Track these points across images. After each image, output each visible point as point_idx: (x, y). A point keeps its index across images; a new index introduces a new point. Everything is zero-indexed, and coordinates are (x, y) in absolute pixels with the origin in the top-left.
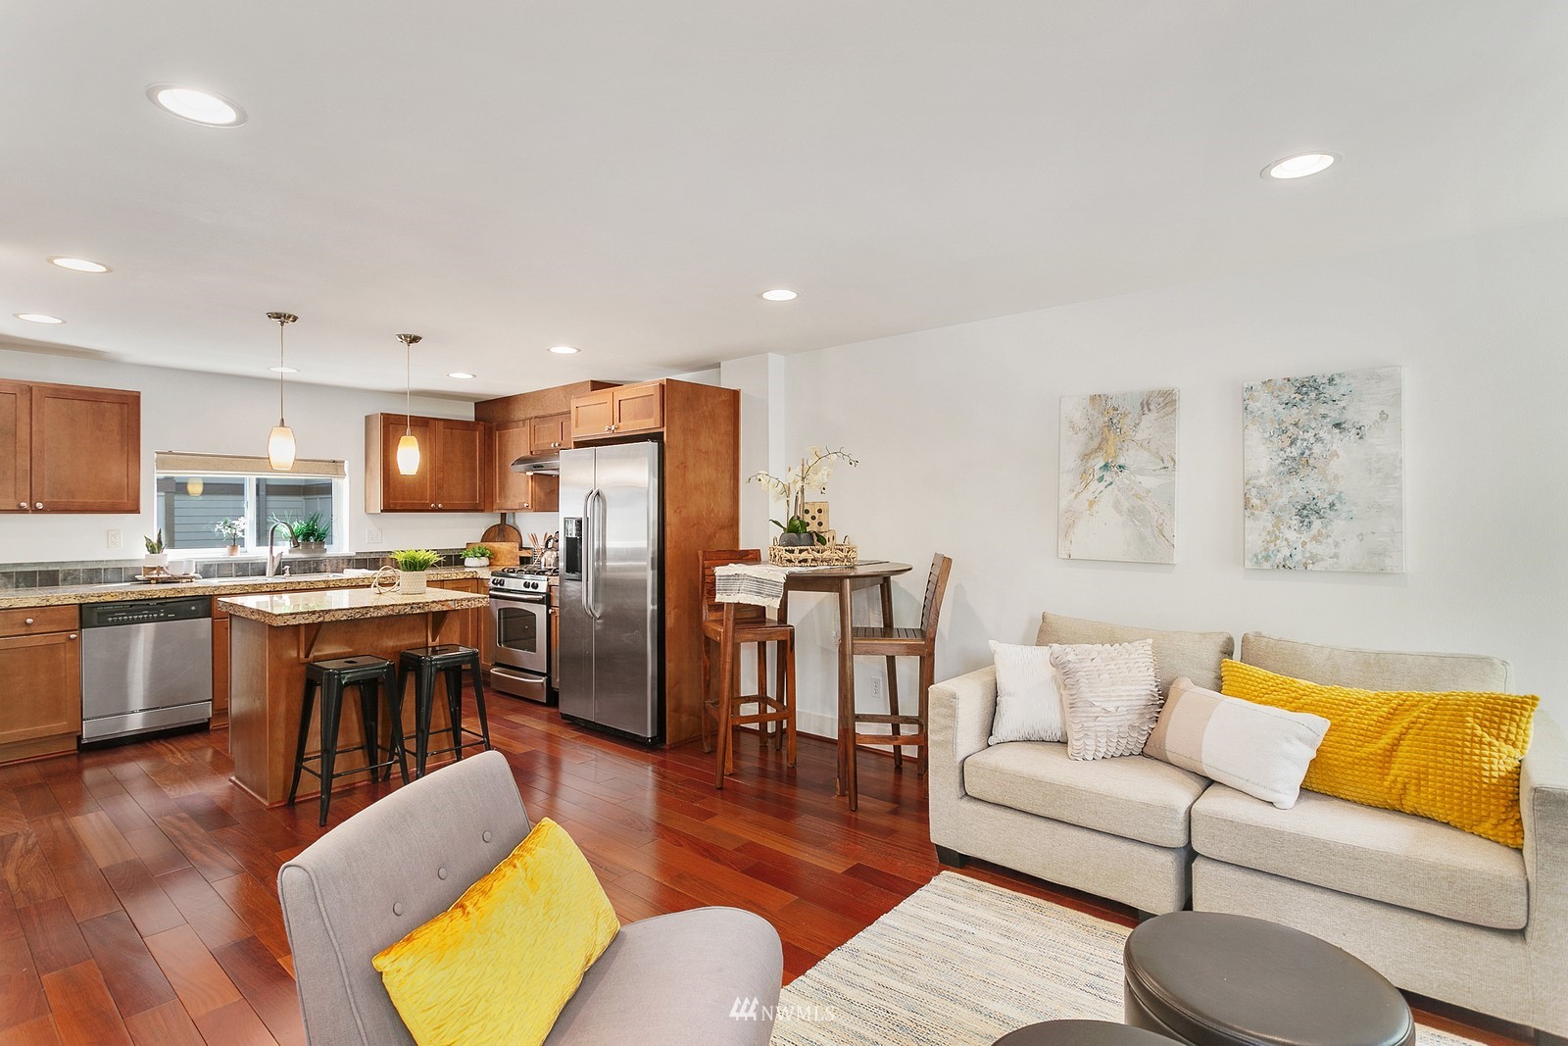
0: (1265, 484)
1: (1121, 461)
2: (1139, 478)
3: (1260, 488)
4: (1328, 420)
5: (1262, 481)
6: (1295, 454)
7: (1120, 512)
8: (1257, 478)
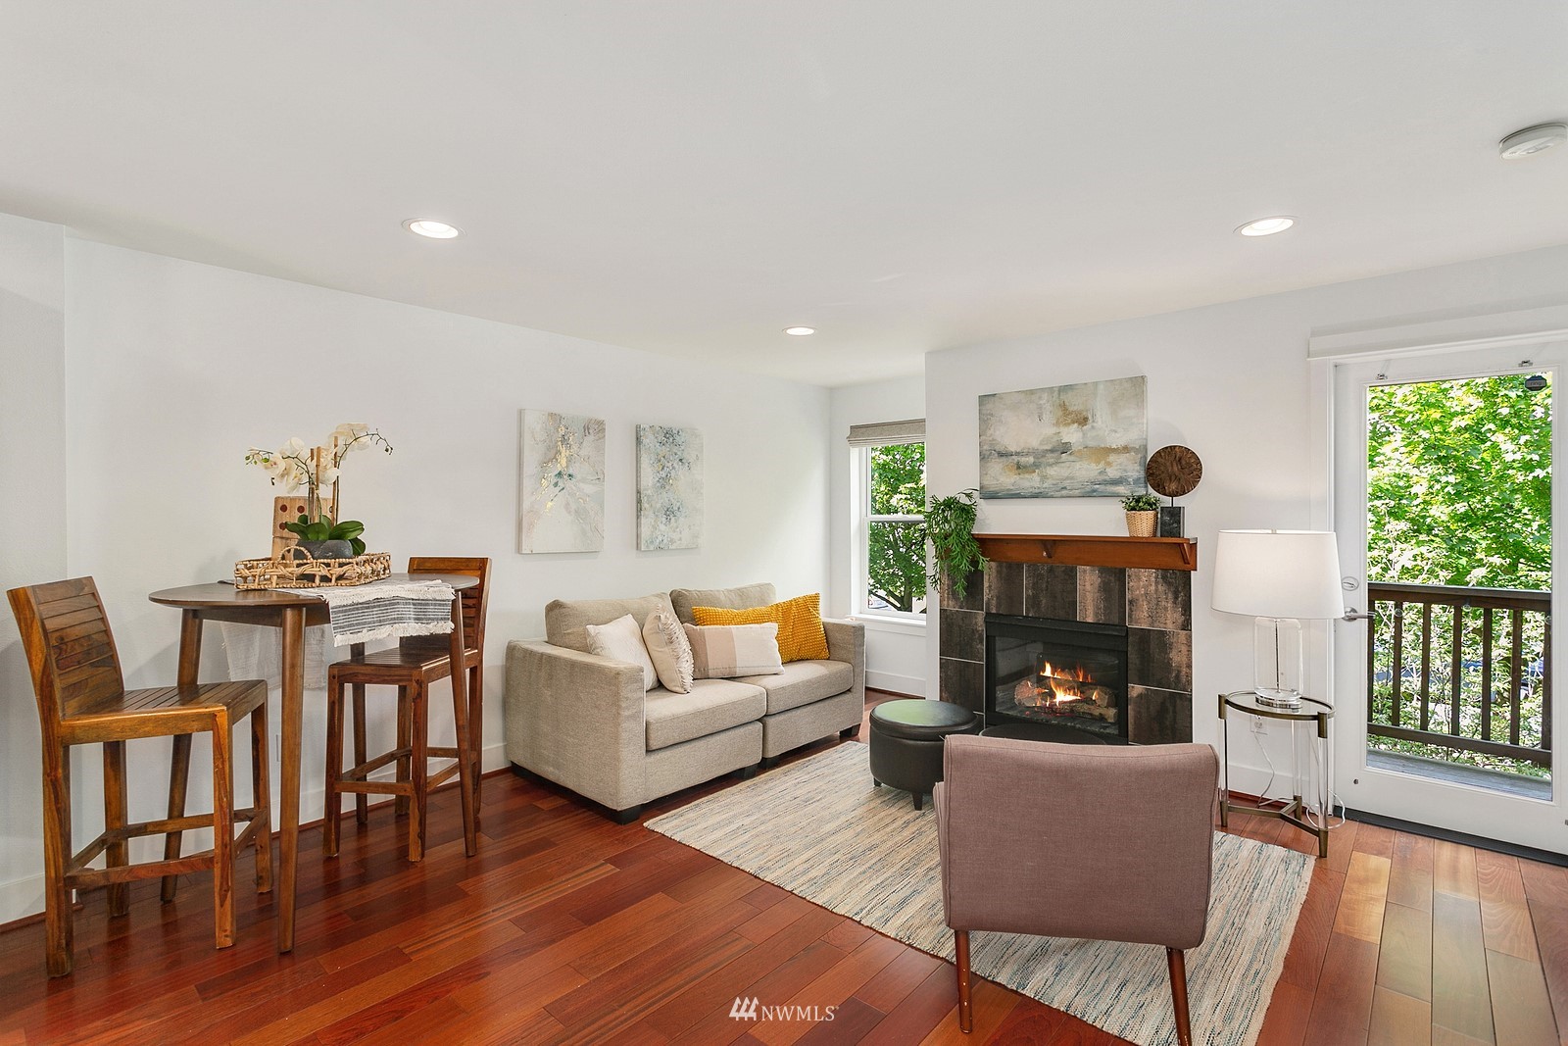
0: (652, 494)
1: (571, 472)
2: (582, 485)
3: (649, 496)
4: (677, 456)
5: (649, 492)
6: (664, 476)
7: (570, 512)
8: (647, 490)
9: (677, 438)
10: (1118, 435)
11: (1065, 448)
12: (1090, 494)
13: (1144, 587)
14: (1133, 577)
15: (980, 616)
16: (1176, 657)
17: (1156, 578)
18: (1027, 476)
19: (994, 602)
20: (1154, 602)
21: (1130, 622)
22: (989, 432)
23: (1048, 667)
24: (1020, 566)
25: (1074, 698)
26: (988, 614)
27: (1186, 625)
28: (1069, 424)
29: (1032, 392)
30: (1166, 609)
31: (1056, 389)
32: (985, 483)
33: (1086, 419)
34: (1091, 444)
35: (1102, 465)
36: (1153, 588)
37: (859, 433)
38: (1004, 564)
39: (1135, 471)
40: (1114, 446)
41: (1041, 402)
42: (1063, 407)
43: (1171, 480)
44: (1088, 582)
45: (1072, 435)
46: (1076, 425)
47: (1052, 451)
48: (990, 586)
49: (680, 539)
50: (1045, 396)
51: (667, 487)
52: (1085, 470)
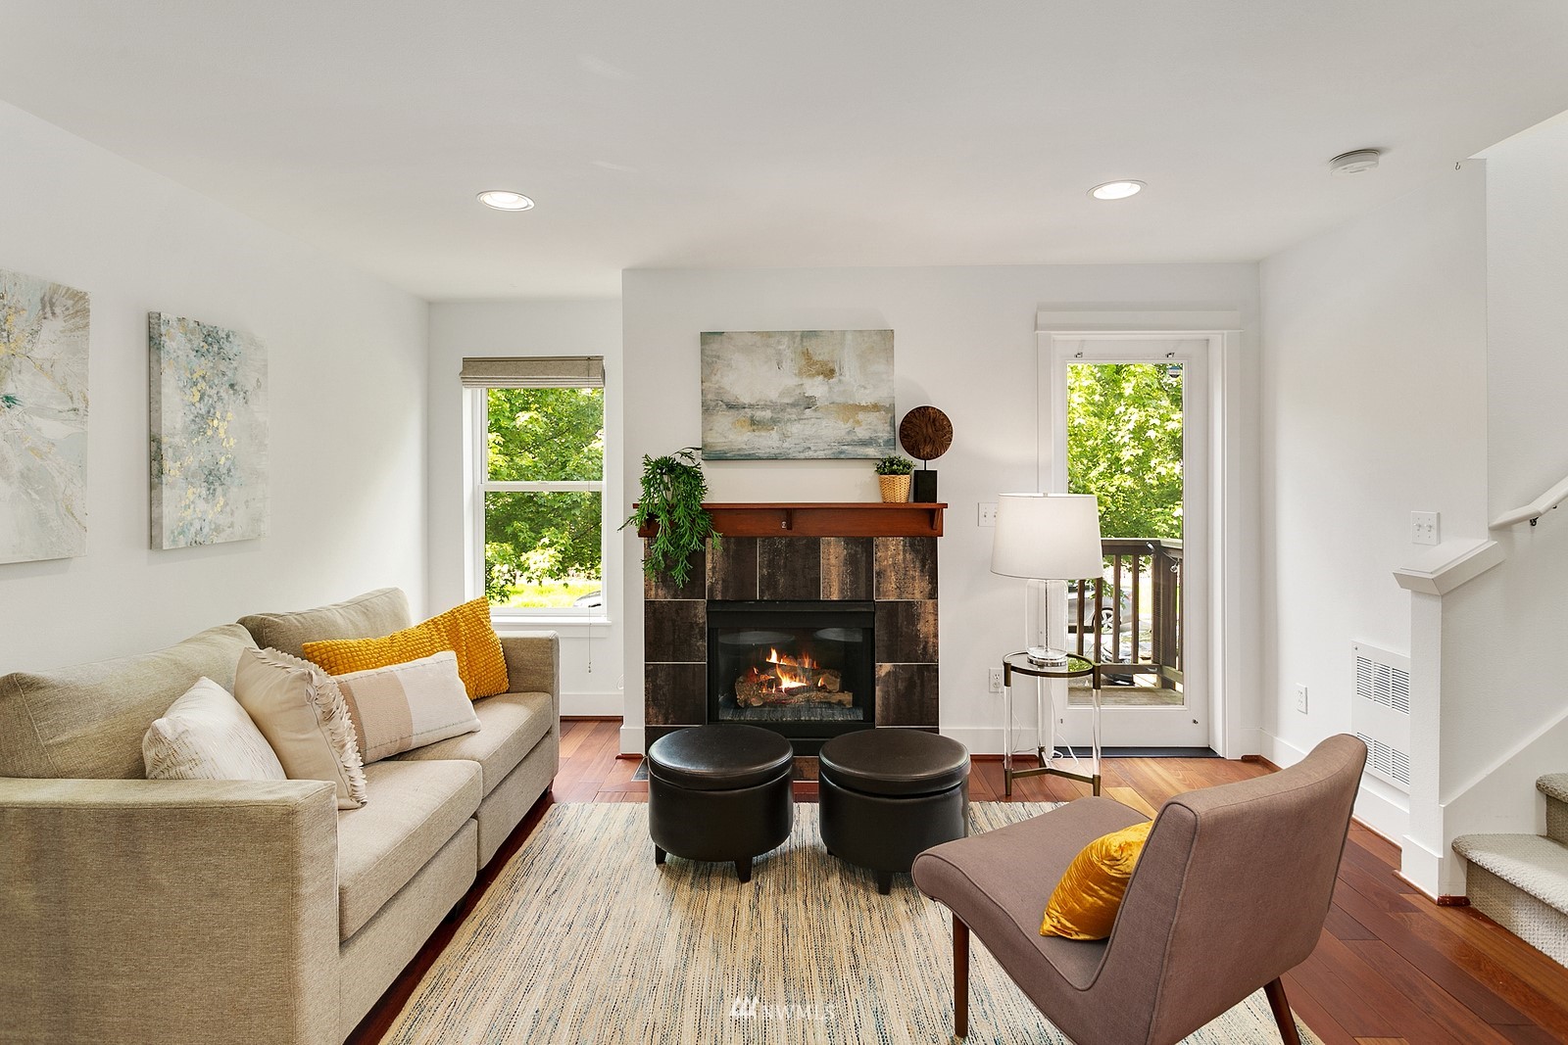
0: (180, 444)
2: (31, 419)
3: (176, 448)
4: (226, 378)
5: (177, 440)
6: (203, 412)
8: (173, 435)
9: (226, 346)
10: (868, 392)
11: (809, 403)
12: (837, 458)
13: (893, 557)
14: (881, 547)
15: (702, 603)
16: (923, 628)
17: (904, 546)
18: (763, 434)
19: (719, 587)
20: (902, 571)
21: (878, 595)
22: (714, 379)
23: (774, 654)
24: (752, 540)
25: (800, 684)
26: (711, 602)
27: (933, 594)
28: (813, 376)
29: (768, 334)
30: (913, 578)
31: (799, 334)
32: (709, 440)
33: (832, 371)
34: (840, 400)
35: (849, 425)
36: (901, 557)
37: (476, 368)
38: (733, 540)
39: (884, 433)
40: (863, 404)
41: (781, 347)
42: (807, 355)
43: (925, 441)
44: (833, 556)
45: (816, 388)
46: (821, 377)
47: (793, 405)
48: (714, 568)
49: (232, 526)
50: (785, 340)
51: (210, 433)
52: (830, 429)
